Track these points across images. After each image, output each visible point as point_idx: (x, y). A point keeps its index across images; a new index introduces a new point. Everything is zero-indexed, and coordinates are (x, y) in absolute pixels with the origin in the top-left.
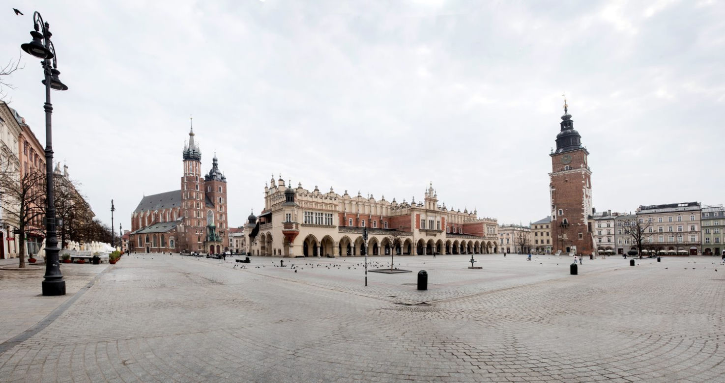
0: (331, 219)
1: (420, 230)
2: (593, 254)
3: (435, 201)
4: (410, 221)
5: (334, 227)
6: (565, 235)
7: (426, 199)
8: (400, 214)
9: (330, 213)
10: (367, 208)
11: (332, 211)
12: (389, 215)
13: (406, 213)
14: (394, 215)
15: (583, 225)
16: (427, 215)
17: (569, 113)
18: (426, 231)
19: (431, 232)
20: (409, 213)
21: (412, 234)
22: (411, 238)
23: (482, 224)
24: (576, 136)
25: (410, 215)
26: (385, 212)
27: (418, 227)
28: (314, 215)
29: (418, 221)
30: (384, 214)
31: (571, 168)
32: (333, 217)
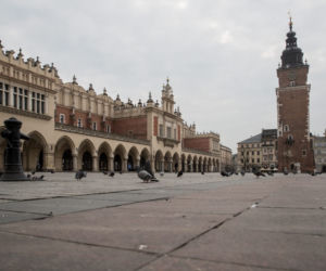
0: (43, 103)
1: (159, 139)
2: (315, 171)
3: (173, 103)
4: (145, 125)
5: (47, 118)
6: (290, 152)
7: (163, 99)
8: (128, 115)
9: (41, 93)
10: (84, 102)
11: (45, 90)
12: (112, 116)
13: (139, 113)
14: (119, 116)
15: (306, 142)
16: (165, 120)
17: (293, 30)
18: (164, 140)
19: (168, 142)
20: (143, 114)
21: (149, 143)
22: (148, 148)
23: (208, 138)
24: (299, 53)
25: (146, 116)
26: (108, 113)
27: (156, 134)
28: (12, 92)
29: (156, 126)
30: (106, 115)
31: (297, 85)
32: (47, 101)
